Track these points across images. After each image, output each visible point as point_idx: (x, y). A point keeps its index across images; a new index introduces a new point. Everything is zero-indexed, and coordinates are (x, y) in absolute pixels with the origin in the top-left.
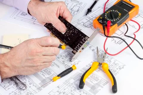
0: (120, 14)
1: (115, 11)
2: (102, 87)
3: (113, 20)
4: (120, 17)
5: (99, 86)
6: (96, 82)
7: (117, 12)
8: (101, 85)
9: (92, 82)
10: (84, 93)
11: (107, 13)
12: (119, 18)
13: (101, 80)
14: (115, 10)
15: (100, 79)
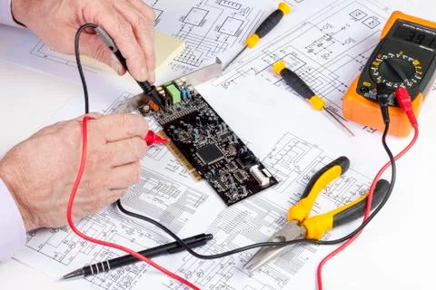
0: (416, 63)
1: (398, 56)
2: (193, 212)
3: (405, 84)
4: (419, 70)
5: (184, 209)
6: (173, 200)
7: (404, 57)
8: (187, 205)
9: (161, 202)
10: (142, 234)
11: (374, 66)
12: (419, 75)
13: (187, 192)
14: (395, 53)
15: (182, 189)
